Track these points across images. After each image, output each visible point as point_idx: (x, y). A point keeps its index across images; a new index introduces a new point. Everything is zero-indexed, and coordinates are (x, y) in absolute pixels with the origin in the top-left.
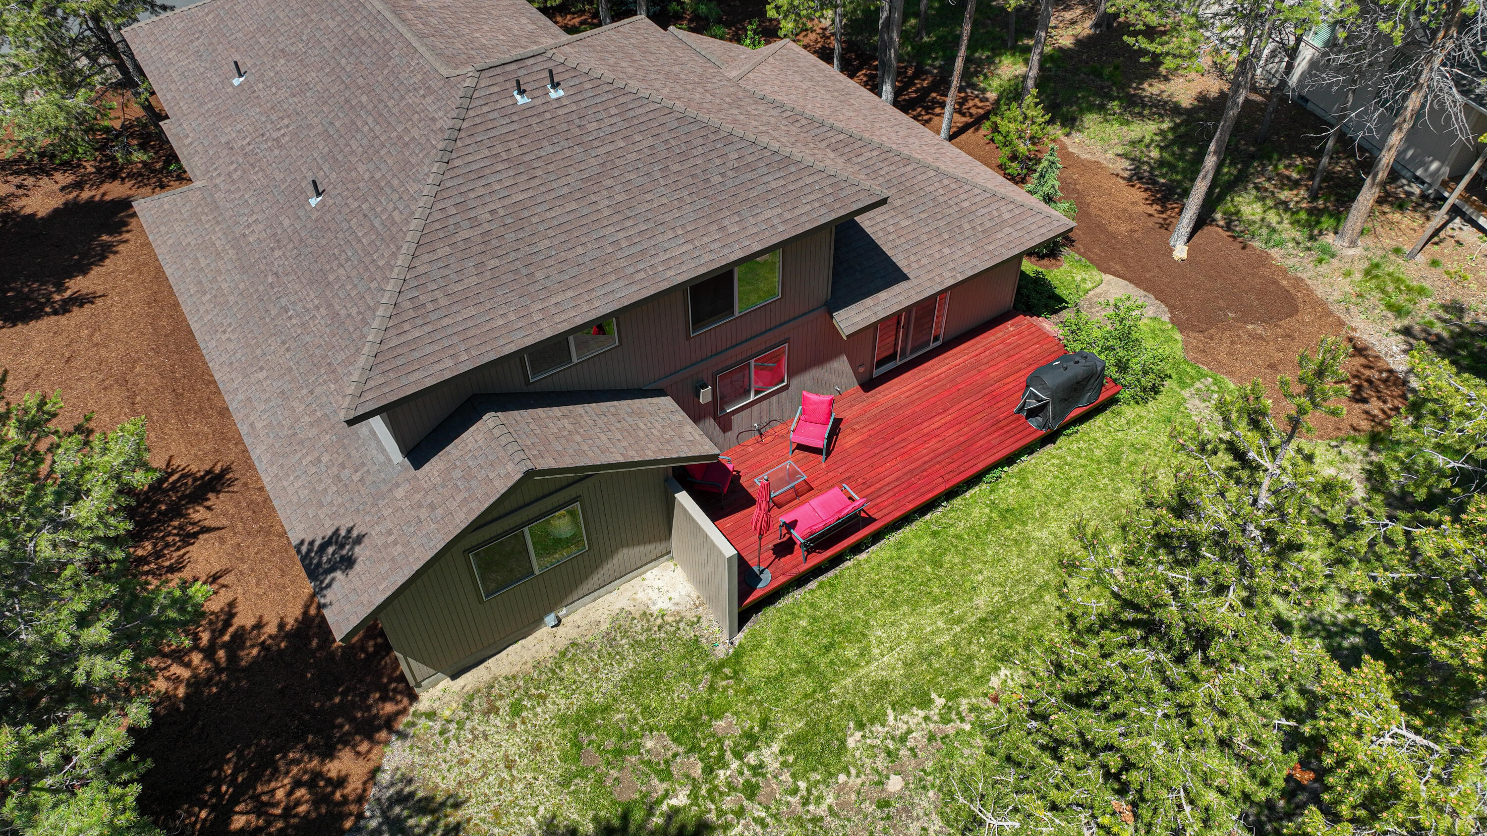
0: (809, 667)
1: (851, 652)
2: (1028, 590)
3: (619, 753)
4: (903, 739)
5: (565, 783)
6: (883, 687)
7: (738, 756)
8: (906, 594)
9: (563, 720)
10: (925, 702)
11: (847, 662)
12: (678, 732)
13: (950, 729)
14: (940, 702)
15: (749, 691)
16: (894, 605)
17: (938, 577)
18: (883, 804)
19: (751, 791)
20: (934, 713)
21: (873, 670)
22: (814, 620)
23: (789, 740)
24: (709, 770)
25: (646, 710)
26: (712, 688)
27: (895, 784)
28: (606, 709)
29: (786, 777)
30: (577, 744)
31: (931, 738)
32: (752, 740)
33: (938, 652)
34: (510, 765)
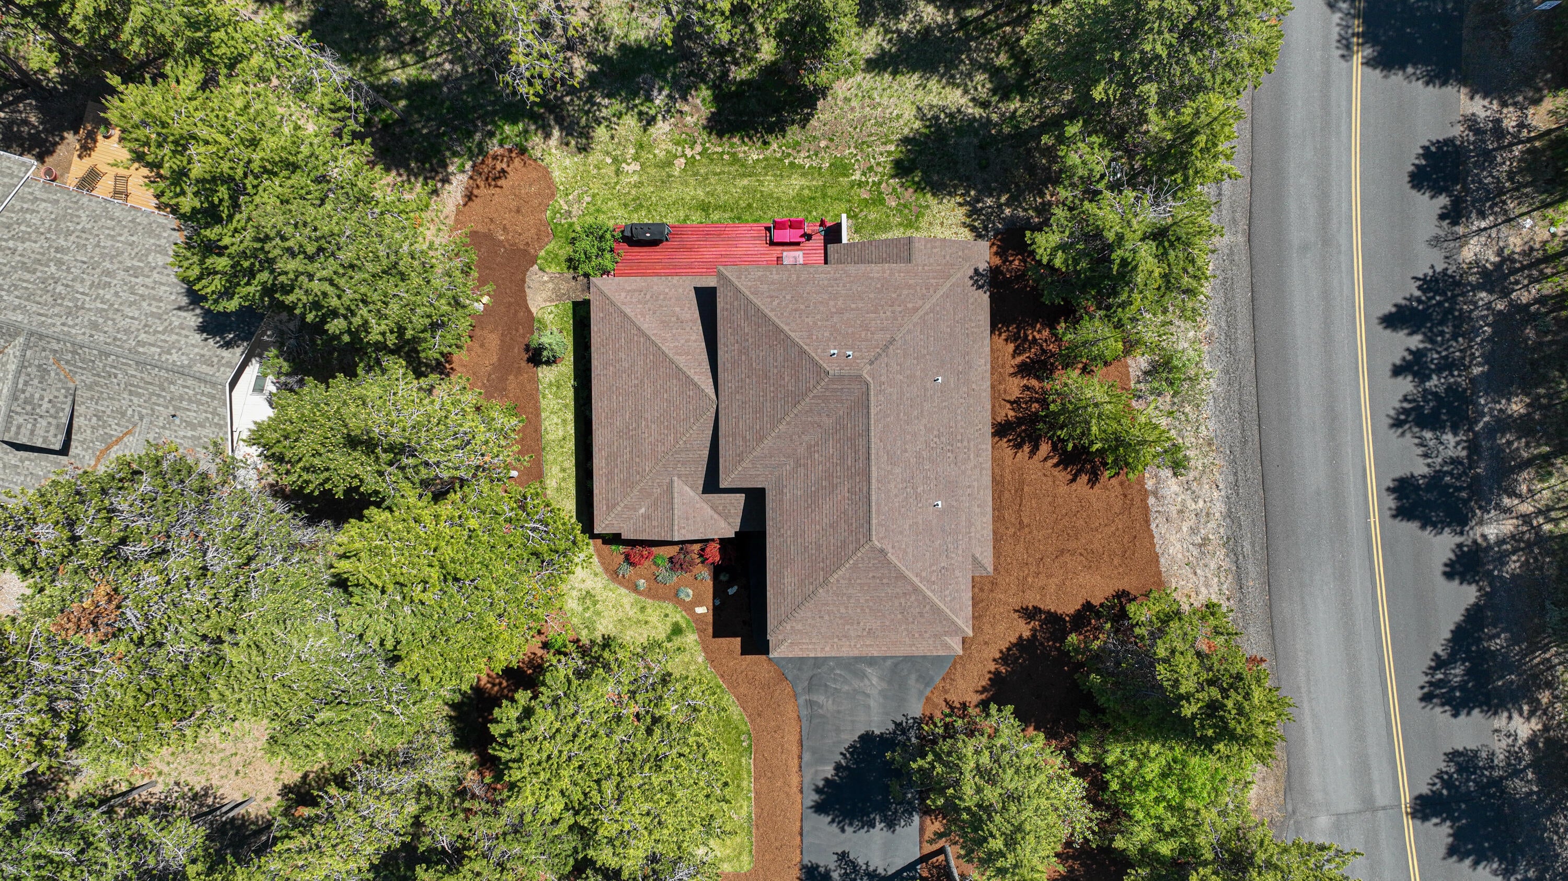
0: (824, 196)
1: (806, 192)
2: (725, 177)
3: (905, 206)
4: (808, 157)
5: (928, 207)
6: (804, 175)
7: (867, 182)
8: (770, 201)
9: (917, 229)
10: (792, 164)
11: (810, 190)
12: (882, 202)
13: (790, 151)
14: (787, 161)
15: (849, 201)
16: (778, 199)
17: (753, 199)
18: (831, 140)
19: (871, 169)
20: (791, 158)
21: (804, 182)
22: (810, 212)
23: (847, 176)
24: (880, 183)
25: (888, 216)
26: (861, 211)
27: (823, 144)
28: (900, 224)
29: (856, 167)
30: (917, 217)
31: (799, 152)
32: (860, 184)
33: (775, 175)
34: (942, 224)
